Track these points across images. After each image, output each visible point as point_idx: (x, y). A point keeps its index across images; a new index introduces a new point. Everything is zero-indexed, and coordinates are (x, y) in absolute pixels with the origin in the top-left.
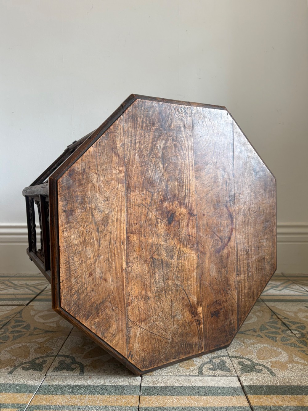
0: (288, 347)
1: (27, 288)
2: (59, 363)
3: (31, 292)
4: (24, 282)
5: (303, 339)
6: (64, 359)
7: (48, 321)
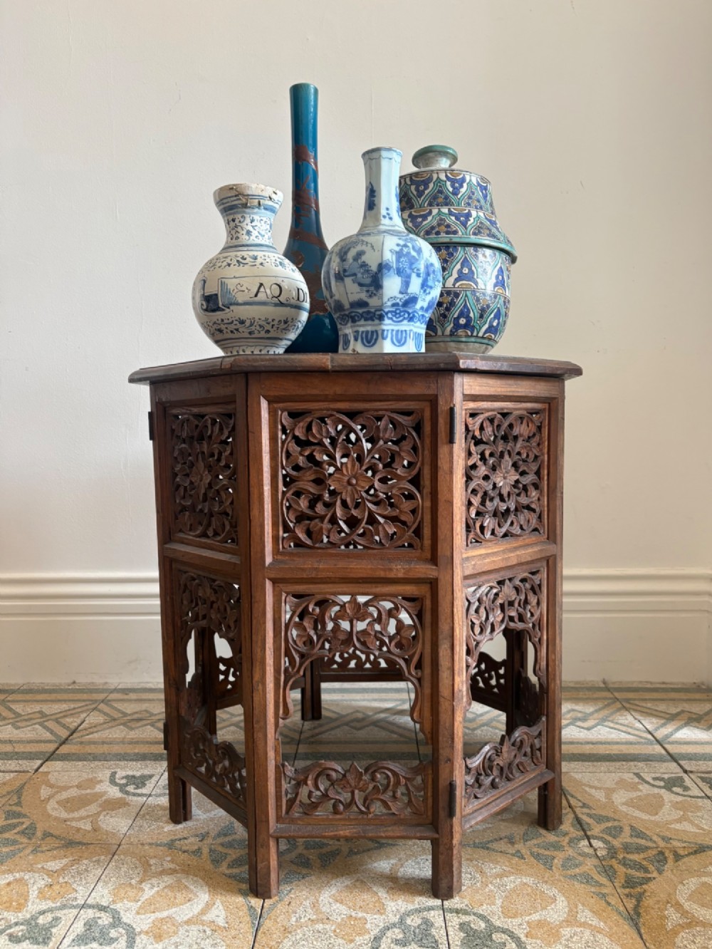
0: (574, 885)
1: (41, 724)
2: (85, 925)
3: (48, 735)
4: (37, 708)
5: (610, 863)
6: (98, 915)
7: (76, 815)
